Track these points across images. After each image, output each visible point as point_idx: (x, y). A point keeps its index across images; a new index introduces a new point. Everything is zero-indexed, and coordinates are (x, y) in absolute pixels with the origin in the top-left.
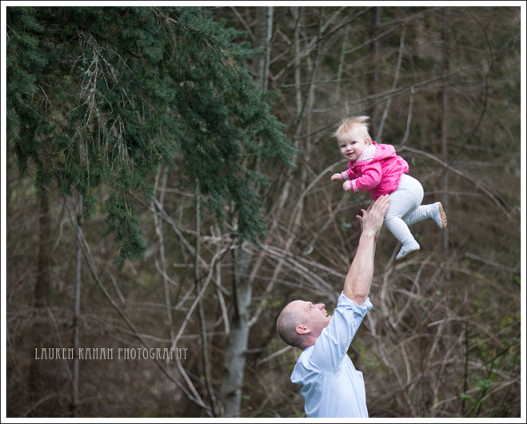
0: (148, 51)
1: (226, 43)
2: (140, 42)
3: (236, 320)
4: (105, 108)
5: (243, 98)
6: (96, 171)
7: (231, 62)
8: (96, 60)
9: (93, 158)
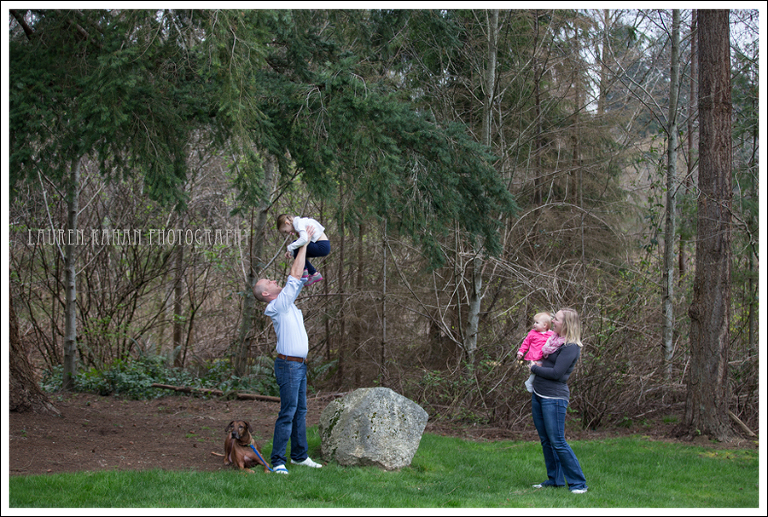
0: (444, 159)
1: (484, 153)
2: (440, 154)
3: (474, 297)
4: (422, 189)
5: (492, 182)
6: (418, 222)
7: (486, 163)
8: (417, 164)
9: (417, 216)
